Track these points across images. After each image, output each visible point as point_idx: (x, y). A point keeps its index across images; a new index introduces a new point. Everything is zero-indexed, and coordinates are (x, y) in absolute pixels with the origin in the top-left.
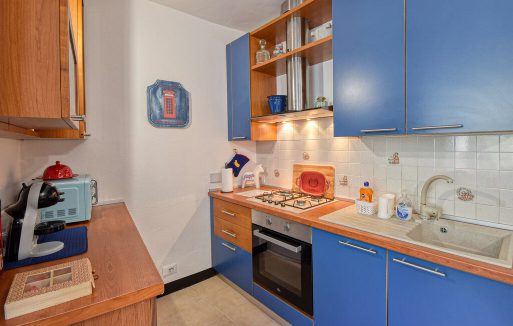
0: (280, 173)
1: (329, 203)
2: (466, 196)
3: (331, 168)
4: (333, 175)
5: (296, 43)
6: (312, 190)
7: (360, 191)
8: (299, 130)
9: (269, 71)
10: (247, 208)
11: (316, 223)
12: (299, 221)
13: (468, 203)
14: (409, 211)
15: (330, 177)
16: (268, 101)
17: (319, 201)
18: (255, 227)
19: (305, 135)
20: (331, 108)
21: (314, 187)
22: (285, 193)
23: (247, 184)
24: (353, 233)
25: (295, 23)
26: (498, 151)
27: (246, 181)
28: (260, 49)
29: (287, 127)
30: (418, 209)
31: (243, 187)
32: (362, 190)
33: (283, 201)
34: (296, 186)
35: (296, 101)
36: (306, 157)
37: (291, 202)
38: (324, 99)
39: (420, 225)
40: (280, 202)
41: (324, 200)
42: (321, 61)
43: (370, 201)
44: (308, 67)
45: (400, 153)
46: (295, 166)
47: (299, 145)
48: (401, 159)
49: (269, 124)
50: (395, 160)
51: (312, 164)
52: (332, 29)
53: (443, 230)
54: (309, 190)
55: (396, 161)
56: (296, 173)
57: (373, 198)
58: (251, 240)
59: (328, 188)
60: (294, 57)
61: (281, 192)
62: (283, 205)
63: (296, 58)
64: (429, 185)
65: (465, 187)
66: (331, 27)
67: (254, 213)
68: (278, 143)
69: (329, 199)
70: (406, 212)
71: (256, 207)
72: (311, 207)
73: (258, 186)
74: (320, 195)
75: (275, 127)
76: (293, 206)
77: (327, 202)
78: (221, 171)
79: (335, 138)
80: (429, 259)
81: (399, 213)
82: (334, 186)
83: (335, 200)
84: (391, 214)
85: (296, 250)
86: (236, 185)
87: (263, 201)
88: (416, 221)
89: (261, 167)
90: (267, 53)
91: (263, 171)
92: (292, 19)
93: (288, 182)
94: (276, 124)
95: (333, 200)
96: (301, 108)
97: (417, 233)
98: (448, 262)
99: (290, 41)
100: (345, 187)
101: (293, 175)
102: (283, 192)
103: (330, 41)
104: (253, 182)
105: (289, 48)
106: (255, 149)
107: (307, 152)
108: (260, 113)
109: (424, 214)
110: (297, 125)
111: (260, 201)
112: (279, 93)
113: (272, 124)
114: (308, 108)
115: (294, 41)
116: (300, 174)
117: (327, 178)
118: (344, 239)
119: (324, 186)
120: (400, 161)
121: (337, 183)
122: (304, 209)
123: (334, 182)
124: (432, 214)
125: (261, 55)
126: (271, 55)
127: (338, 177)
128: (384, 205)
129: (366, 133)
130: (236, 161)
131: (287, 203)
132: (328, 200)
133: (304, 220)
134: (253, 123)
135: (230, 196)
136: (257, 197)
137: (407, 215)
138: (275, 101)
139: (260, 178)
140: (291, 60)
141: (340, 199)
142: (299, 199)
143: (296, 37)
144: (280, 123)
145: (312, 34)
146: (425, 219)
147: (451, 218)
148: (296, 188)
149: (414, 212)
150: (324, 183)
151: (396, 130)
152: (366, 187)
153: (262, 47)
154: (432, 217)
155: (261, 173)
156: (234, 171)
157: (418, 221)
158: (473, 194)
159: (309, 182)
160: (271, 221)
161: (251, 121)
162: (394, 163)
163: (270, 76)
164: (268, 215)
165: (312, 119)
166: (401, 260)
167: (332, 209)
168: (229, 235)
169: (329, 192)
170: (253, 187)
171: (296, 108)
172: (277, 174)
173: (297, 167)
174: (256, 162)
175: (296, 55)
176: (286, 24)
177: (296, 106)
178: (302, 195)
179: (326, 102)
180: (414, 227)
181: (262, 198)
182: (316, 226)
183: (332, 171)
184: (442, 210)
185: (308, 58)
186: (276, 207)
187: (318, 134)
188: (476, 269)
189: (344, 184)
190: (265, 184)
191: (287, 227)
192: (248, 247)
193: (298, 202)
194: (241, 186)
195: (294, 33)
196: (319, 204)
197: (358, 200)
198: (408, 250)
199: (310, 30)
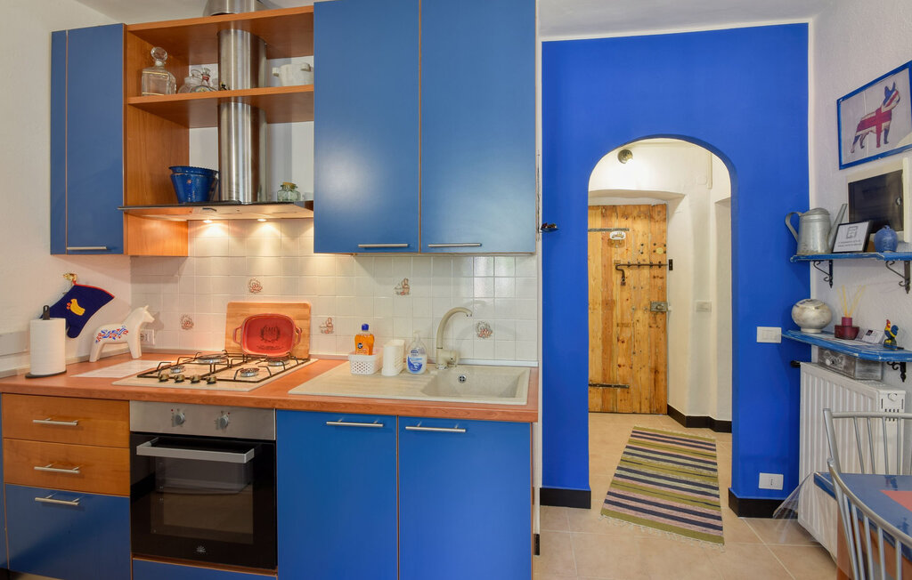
0: (194, 321)
1: (302, 366)
2: (485, 332)
3: (305, 306)
4: (307, 318)
5: (240, 78)
6: (268, 347)
7: (356, 339)
8: (241, 237)
9: (174, 116)
10: (118, 401)
11: (284, 401)
12: (251, 404)
13: (487, 340)
14: (423, 359)
15: (302, 321)
16: (172, 177)
17: (284, 365)
18: (137, 438)
19: (254, 248)
20: (309, 205)
21: (273, 341)
22: (210, 359)
23: (104, 351)
24: (350, 404)
25: (239, 41)
26: (513, 275)
27: (104, 345)
28: (151, 64)
29: (213, 230)
30: (433, 357)
31: (94, 359)
32: (358, 337)
33: (209, 375)
34: (233, 344)
35: (238, 185)
36: (256, 289)
37: (230, 374)
38: (293, 187)
39: (436, 377)
40: (203, 378)
41: (293, 363)
42: (288, 119)
43: (371, 353)
44: (263, 126)
45: (411, 279)
46: (231, 306)
47: (240, 267)
48: (412, 288)
49: (170, 222)
50: (404, 290)
51: (268, 301)
52: (312, 74)
53: (462, 379)
54: (262, 349)
55: (406, 291)
56: (234, 319)
57: (374, 349)
58: (128, 467)
59: (299, 341)
60: (236, 101)
61: (200, 358)
62: (212, 380)
63: (240, 105)
64: (446, 321)
65: (483, 320)
66: (310, 69)
67: (134, 409)
68: (191, 261)
69: (300, 359)
70: (420, 361)
71: (140, 396)
72: (271, 376)
73: (136, 352)
74: (284, 354)
75: (184, 229)
76: (235, 380)
77: (298, 364)
78: (29, 326)
79: (316, 254)
80: (448, 416)
81: (410, 364)
82: (309, 336)
83: (312, 360)
84: (400, 368)
85: (244, 458)
86: (74, 356)
87: (161, 381)
88: (432, 372)
89: (146, 312)
90: (169, 78)
91: (151, 319)
92: (232, 30)
93: (215, 337)
94: (187, 224)
95: (308, 360)
96: (249, 199)
97: (433, 388)
98: (469, 413)
99: (229, 70)
100: (329, 337)
101: (227, 322)
102: (203, 359)
103: (309, 94)
104: (123, 347)
105: (224, 82)
106: (127, 273)
107: (258, 278)
108: (149, 198)
109: (441, 362)
110: (236, 229)
111: (152, 383)
112: (195, 162)
113: (176, 222)
114: (264, 200)
115: (236, 72)
116: (242, 320)
117: (297, 324)
118: (334, 415)
119: (291, 338)
120: (411, 291)
121: (315, 330)
122: (258, 382)
123: (309, 329)
124: (449, 359)
125: (152, 78)
126: (180, 84)
127: (317, 320)
128: (391, 356)
129: (366, 248)
130: (74, 301)
131: (219, 376)
132: (300, 362)
133: (261, 401)
134: (129, 217)
135: (59, 383)
136: (140, 376)
137: (420, 366)
138: (189, 178)
139: (142, 337)
140: (229, 107)
141: (321, 358)
142: (245, 366)
143: (239, 66)
144: (200, 222)
145: (275, 70)
146: (441, 368)
147: (470, 362)
148: (233, 348)
149: (430, 362)
150: (292, 332)
151: (408, 246)
152: (365, 332)
153: (158, 63)
154: (449, 364)
155: (147, 325)
156: (68, 325)
157: (434, 372)
158: (492, 328)
159: (262, 334)
160: (182, 417)
161: (126, 213)
162: (403, 293)
163: (173, 123)
164: (175, 407)
165: (268, 220)
166: (416, 426)
167: (308, 376)
168: (56, 473)
169: (299, 349)
170: (126, 356)
171: (238, 198)
172: (188, 325)
173: (234, 309)
174: (130, 303)
175: (240, 99)
176: (219, 34)
177: (238, 192)
178: (247, 358)
179: (298, 194)
180: (430, 380)
181: (155, 374)
182: (286, 406)
183: (307, 311)
184: (460, 355)
185: (264, 111)
186: (195, 386)
187: (281, 246)
188: (496, 413)
189: (327, 332)
190: (156, 347)
191: (223, 420)
192: (120, 487)
193: (243, 371)
194: (89, 356)
195: (236, 57)
196: (285, 370)
197: (352, 353)
198: (425, 410)
199: (267, 58)
